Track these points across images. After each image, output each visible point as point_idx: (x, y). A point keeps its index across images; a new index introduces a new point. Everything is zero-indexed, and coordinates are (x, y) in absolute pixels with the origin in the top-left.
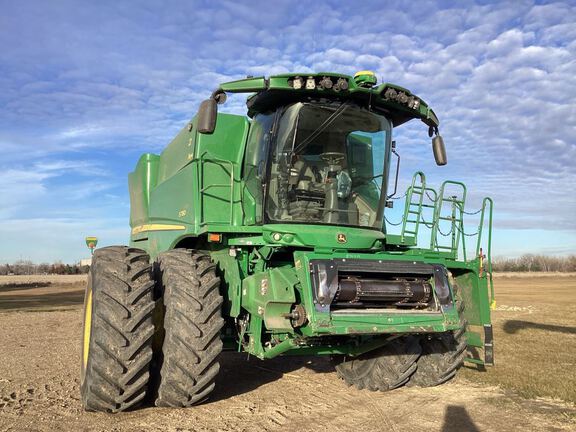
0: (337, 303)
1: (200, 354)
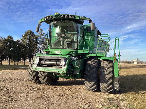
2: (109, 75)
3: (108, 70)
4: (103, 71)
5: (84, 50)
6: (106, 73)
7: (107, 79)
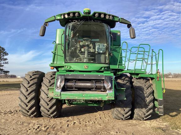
0: (64, 89)
1: (48, 103)
2: (149, 97)
3: (148, 90)
4: (141, 93)
5: (119, 65)
6: (145, 95)
7: (147, 102)
